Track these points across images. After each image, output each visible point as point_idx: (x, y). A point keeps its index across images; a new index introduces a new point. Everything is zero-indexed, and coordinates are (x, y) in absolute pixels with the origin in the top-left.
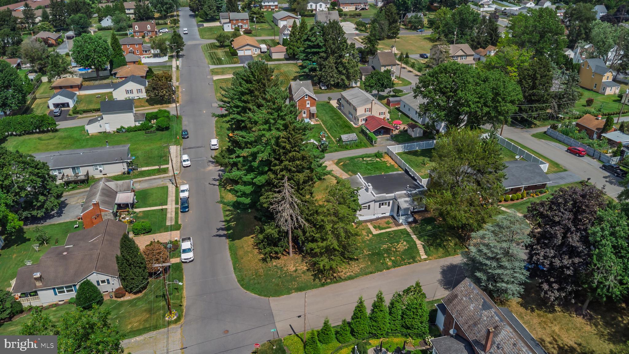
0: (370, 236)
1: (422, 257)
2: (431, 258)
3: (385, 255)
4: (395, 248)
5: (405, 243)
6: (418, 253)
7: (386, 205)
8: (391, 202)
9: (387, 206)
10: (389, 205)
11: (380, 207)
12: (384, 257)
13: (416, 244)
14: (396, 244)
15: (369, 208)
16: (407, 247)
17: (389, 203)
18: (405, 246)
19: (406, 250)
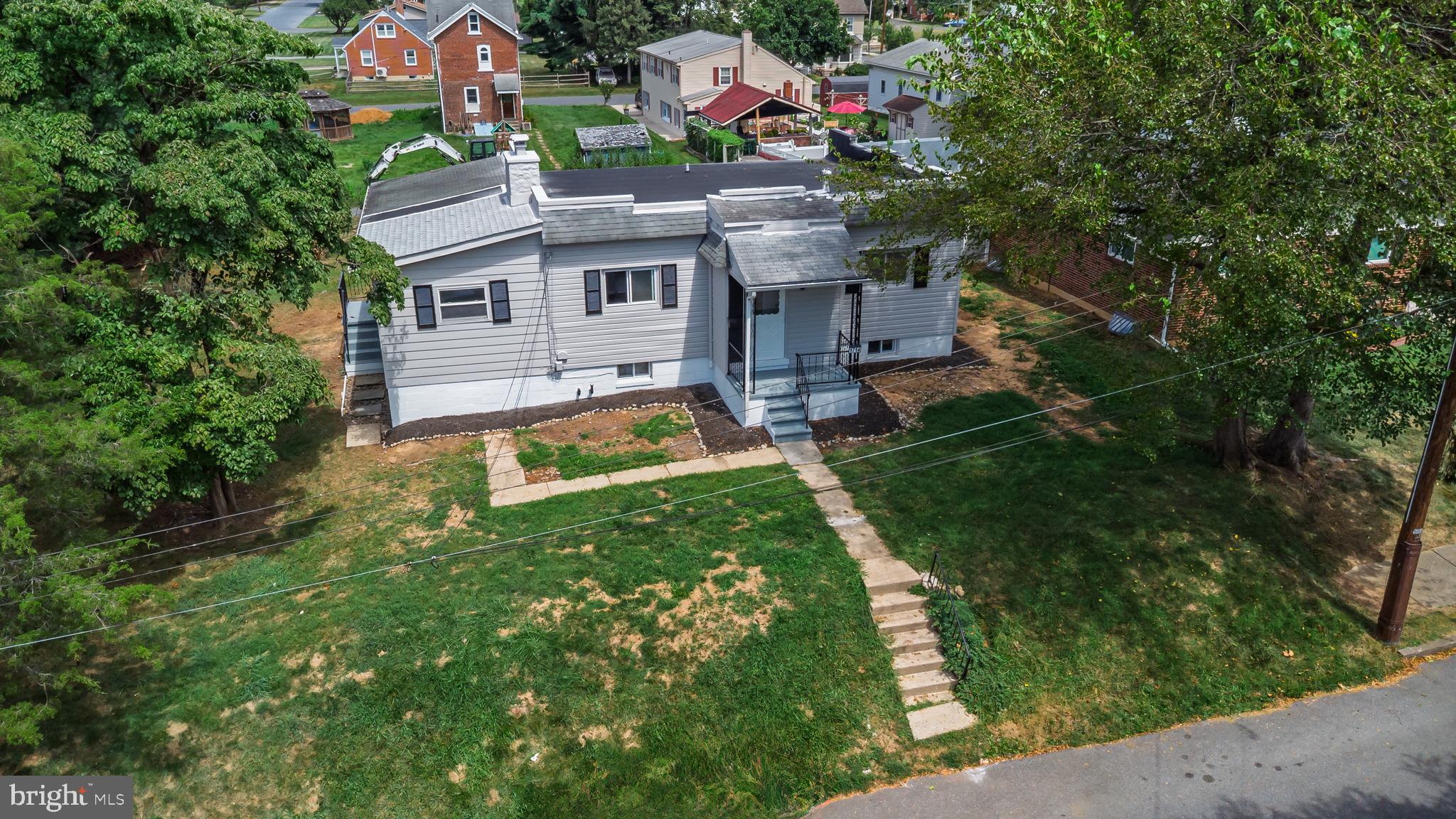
0: (457, 518)
1: (923, 725)
2: (1010, 729)
3: (525, 703)
4: (649, 627)
5: (754, 579)
6: (882, 673)
7: (643, 293)
8: (686, 267)
9: (655, 303)
10: (670, 302)
11: (593, 310)
12: (508, 727)
13: (860, 594)
14: (663, 589)
15: (502, 318)
16: (762, 621)
17: (670, 274)
18: (747, 604)
19: (754, 641)
